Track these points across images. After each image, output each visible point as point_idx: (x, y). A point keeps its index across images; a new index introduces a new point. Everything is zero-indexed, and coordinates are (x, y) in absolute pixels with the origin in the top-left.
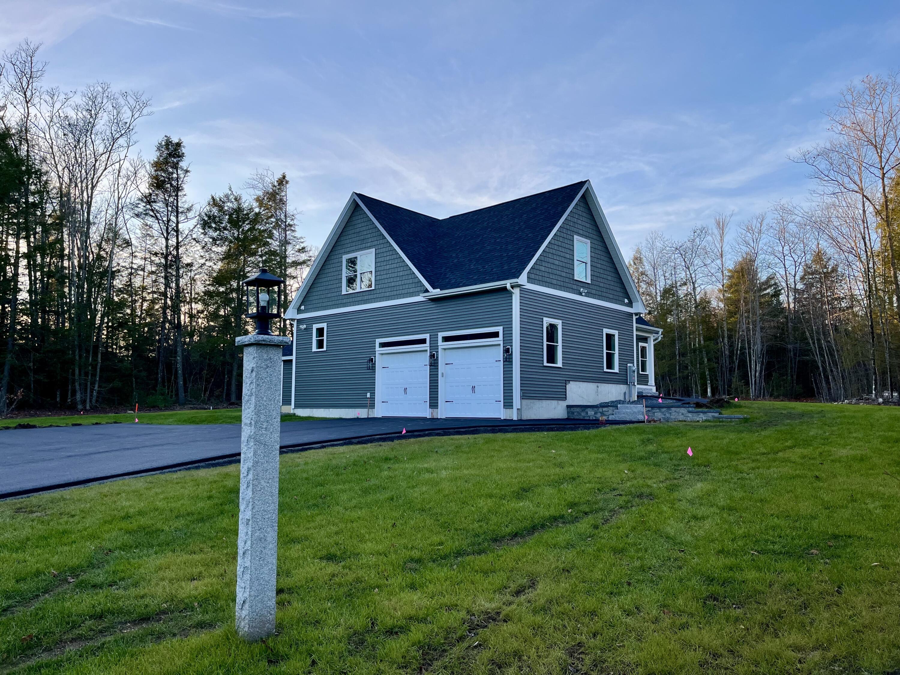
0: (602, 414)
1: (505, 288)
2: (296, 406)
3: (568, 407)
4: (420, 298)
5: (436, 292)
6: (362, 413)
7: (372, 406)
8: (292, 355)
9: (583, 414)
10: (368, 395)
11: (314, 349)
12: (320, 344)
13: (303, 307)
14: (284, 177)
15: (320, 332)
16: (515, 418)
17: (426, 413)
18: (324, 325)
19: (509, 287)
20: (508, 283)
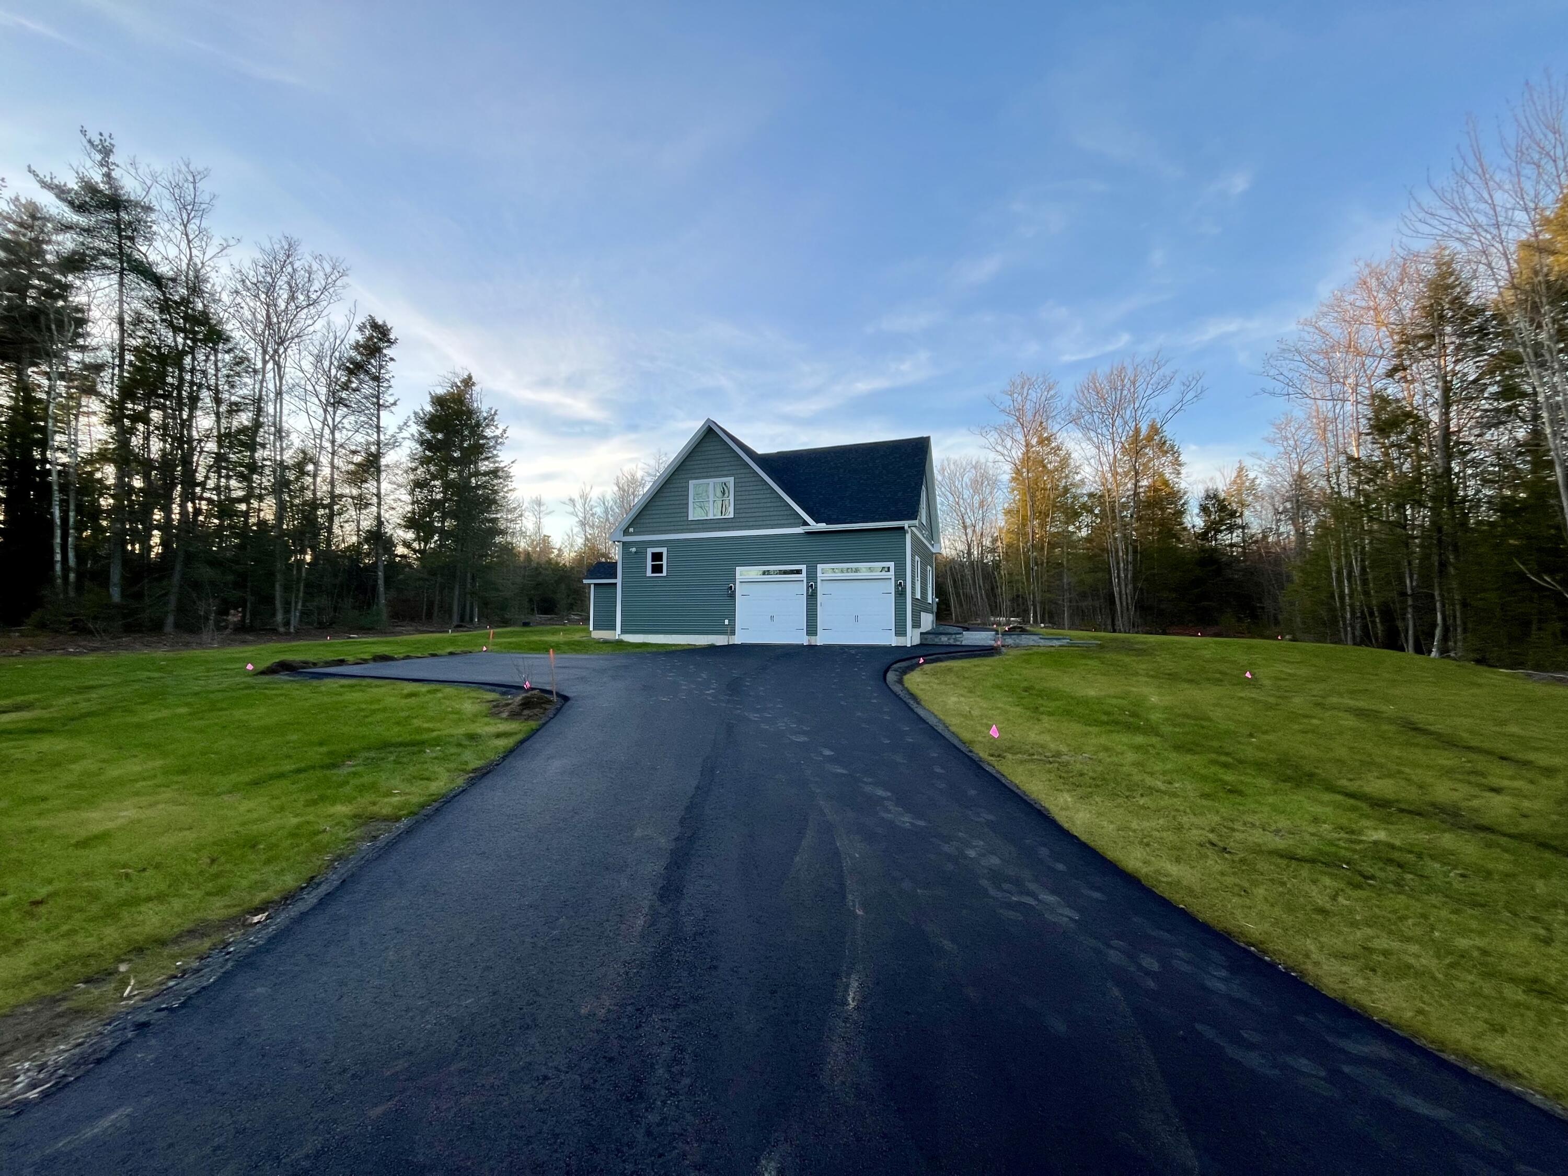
0: (955, 640)
1: (903, 528)
2: (623, 632)
3: (921, 634)
4: (800, 530)
5: (822, 526)
6: (720, 640)
7: (733, 633)
8: (616, 578)
9: (937, 640)
10: (727, 622)
11: (649, 573)
12: (657, 569)
13: (631, 530)
15: (657, 557)
16: (909, 645)
17: (804, 640)
18: (664, 550)
19: (906, 527)
20: (906, 524)
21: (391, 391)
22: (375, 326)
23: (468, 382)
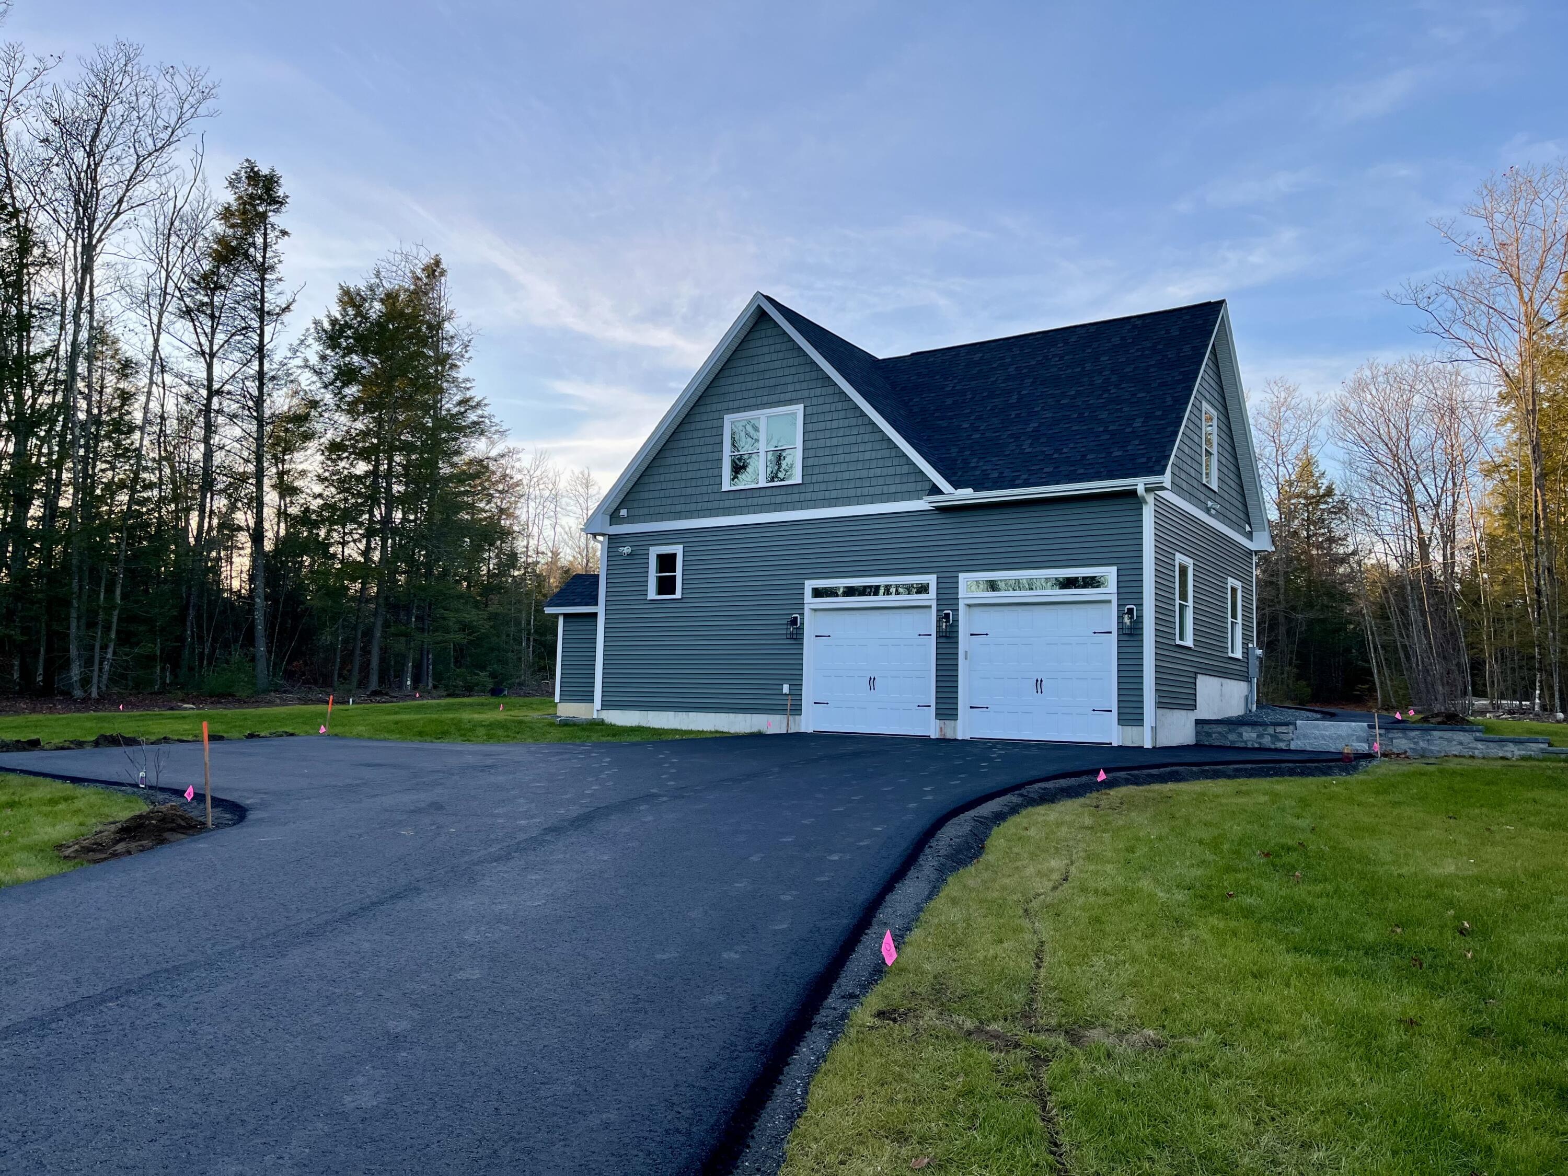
0: (1275, 737)
1: (1133, 493)
2: (606, 705)
3: (1198, 722)
4: (922, 504)
5: (966, 495)
6: (772, 724)
7: (796, 710)
8: (596, 604)
9: (1232, 737)
10: (786, 689)
11: (652, 594)
12: (666, 586)
13: (623, 512)
14: (437, 263)
15: (667, 562)
16: (1148, 745)
17: (931, 728)
18: (678, 550)
19: (1141, 489)
20: (1140, 484)
21: (278, 287)
22: (254, 177)
23: (434, 270)
